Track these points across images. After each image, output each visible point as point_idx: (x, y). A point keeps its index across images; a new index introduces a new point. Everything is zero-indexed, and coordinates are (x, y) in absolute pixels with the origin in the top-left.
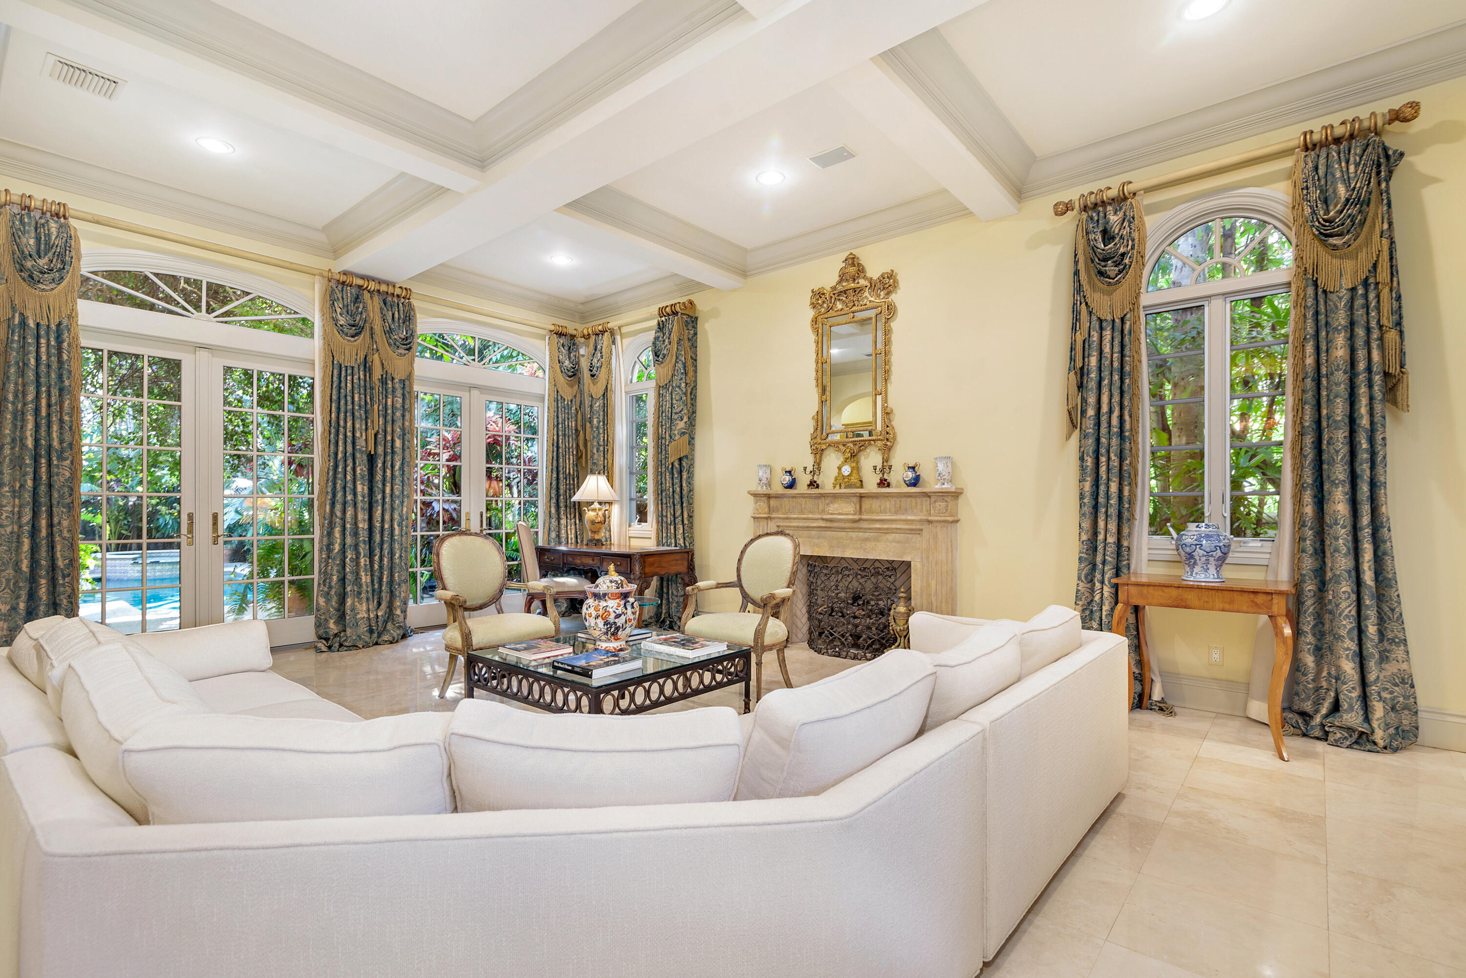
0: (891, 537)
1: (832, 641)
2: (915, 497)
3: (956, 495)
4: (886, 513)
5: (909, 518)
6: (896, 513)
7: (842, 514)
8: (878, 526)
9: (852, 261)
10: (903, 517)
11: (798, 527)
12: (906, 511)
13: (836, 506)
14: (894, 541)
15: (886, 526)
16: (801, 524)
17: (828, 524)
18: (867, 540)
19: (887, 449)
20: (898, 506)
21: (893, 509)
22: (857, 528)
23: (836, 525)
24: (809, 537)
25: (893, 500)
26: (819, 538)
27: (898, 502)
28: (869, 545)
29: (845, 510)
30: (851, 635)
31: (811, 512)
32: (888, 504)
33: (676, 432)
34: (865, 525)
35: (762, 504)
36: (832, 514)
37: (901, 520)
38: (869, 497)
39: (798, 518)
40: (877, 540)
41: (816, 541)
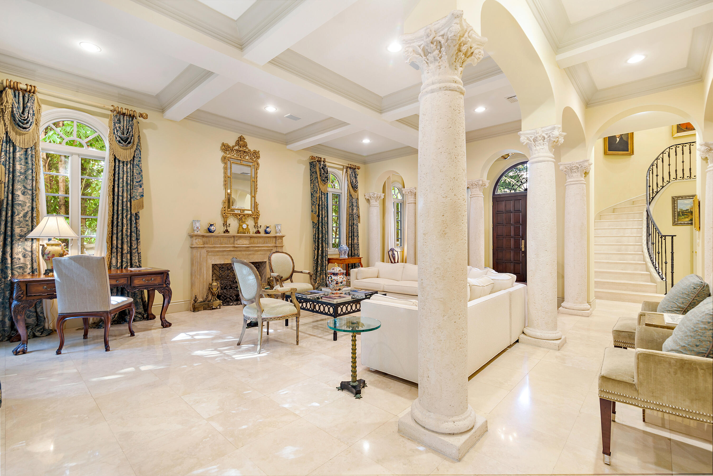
0: (259, 253)
1: (226, 299)
2: (271, 238)
3: (282, 237)
4: (260, 243)
5: (269, 245)
6: (264, 244)
7: (244, 244)
8: (257, 249)
9: (241, 139)
11: (218, 251)
12: (267, 243)
13: (241, 241)
14: (260, 254)
16: (221, 250)
17: (235, 249)
18: (250, 254)
19: (256, 219)
20: (264, 241)
21: (262, 243)
22: (248, 250)
23: (238, 249)
24: (222, 255)
25: (262, 239)
26: (228, 255)
28: (251, 257)
29: (245, 243)
30: (235, 296)
31: (226, 244)
32: (261, 240)
33: (138, 194)
35: (199, 240)
36: (239, 244)
37: (266, 246)
38: (253, 237)
39: (220, 247)
40: (254, 254)
41: (226, 257)
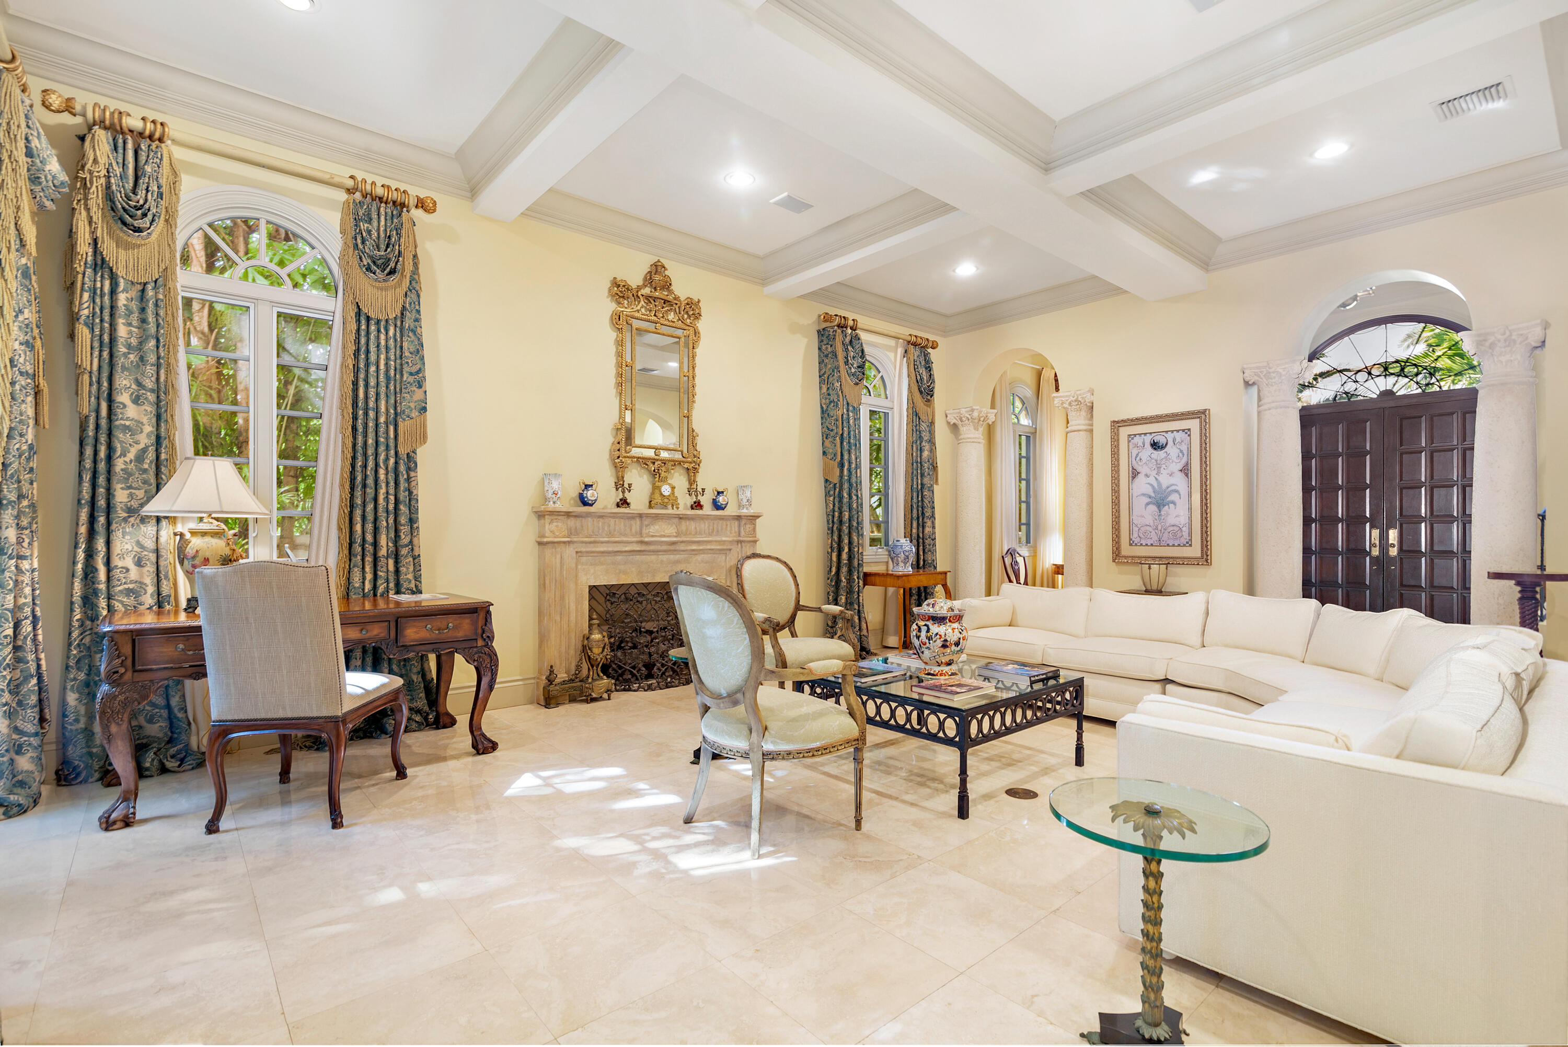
1: (623, 675)
2: (727, 520)
3: (754, 518)
4: (701, 534)
5: (724, 538)
6: (710, 534)
7: (664, 536)
8: (694, 547)
9: (657, 268)
10: (718, 539)
11: (602, 552)
12: (718, 533)
13: (657, 527)
15: (701, 548)
16: (610, 549)
17: (643, 548)
19: (692, 472)
20: (711, 527)
21: (707, 532)
22: (675, 550)
23: (652, 548)
24: (614, 563)
25: (707, 523)
26: (627, 563)
27: (711, 524)
29: (666, 532)
31: (621, 534)
32: (703, 526)
33: (413, 405)
34: (682, 547)
35: (560, 524)
36: (653, 536)
37: (716, 541)
38: (686, 518)
39: (608, 542)
41: (622, 567)
